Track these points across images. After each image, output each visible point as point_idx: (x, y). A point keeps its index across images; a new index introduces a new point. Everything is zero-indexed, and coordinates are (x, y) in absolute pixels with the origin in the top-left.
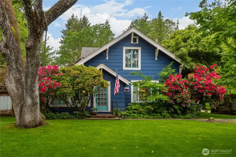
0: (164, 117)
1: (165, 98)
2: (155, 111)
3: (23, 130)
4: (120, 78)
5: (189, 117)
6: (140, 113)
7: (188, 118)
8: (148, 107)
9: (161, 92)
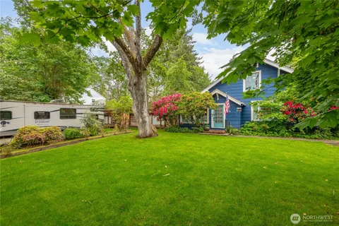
0: (283, 136)
1: (282, 117)
2: (271, 130)
3: (141, 140)
4: (230, 98)
5: (317, 137)
6: (255, 131)
7: (315, 138)
8: (264, 125)
9: (276, 110)
